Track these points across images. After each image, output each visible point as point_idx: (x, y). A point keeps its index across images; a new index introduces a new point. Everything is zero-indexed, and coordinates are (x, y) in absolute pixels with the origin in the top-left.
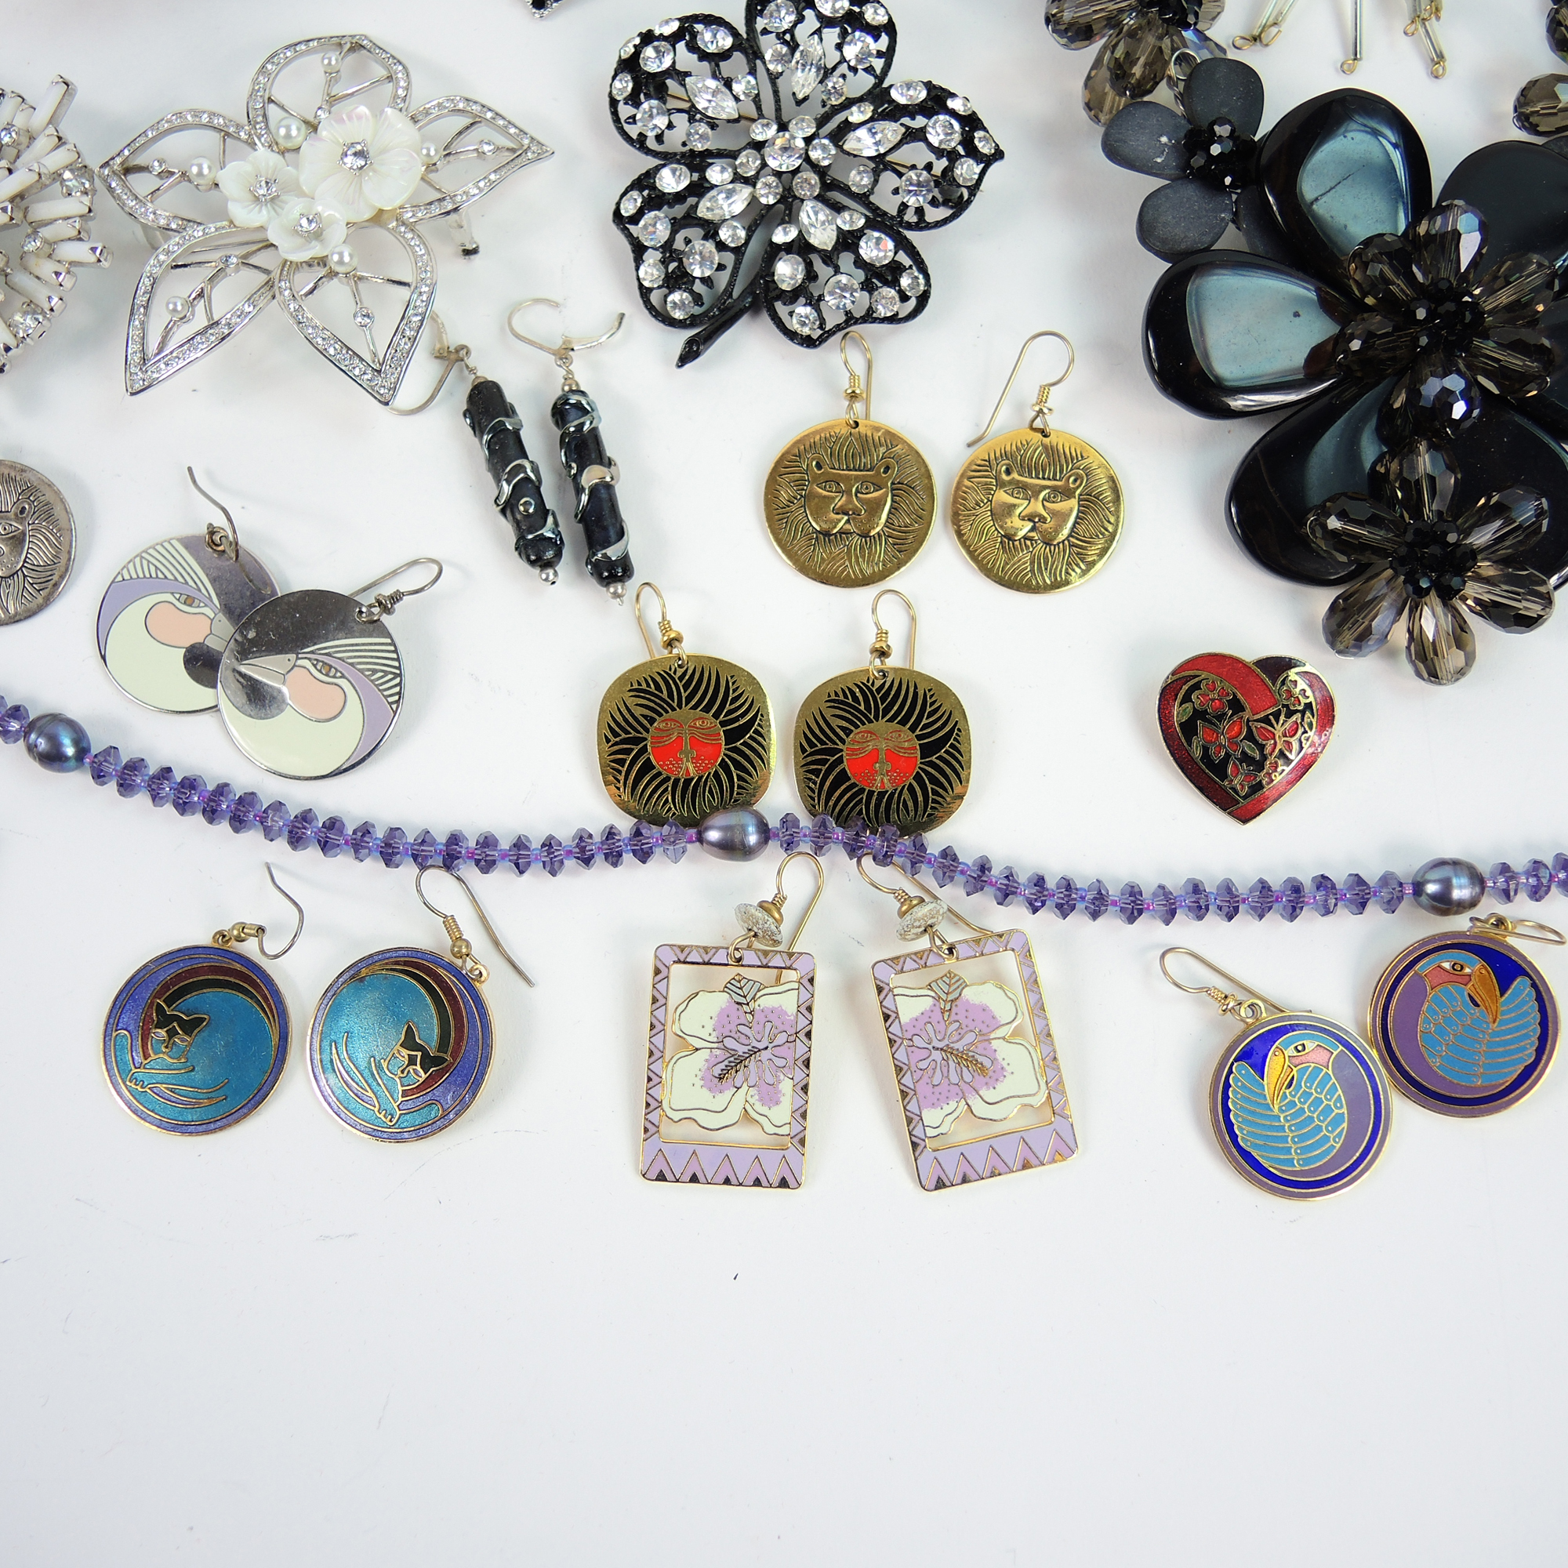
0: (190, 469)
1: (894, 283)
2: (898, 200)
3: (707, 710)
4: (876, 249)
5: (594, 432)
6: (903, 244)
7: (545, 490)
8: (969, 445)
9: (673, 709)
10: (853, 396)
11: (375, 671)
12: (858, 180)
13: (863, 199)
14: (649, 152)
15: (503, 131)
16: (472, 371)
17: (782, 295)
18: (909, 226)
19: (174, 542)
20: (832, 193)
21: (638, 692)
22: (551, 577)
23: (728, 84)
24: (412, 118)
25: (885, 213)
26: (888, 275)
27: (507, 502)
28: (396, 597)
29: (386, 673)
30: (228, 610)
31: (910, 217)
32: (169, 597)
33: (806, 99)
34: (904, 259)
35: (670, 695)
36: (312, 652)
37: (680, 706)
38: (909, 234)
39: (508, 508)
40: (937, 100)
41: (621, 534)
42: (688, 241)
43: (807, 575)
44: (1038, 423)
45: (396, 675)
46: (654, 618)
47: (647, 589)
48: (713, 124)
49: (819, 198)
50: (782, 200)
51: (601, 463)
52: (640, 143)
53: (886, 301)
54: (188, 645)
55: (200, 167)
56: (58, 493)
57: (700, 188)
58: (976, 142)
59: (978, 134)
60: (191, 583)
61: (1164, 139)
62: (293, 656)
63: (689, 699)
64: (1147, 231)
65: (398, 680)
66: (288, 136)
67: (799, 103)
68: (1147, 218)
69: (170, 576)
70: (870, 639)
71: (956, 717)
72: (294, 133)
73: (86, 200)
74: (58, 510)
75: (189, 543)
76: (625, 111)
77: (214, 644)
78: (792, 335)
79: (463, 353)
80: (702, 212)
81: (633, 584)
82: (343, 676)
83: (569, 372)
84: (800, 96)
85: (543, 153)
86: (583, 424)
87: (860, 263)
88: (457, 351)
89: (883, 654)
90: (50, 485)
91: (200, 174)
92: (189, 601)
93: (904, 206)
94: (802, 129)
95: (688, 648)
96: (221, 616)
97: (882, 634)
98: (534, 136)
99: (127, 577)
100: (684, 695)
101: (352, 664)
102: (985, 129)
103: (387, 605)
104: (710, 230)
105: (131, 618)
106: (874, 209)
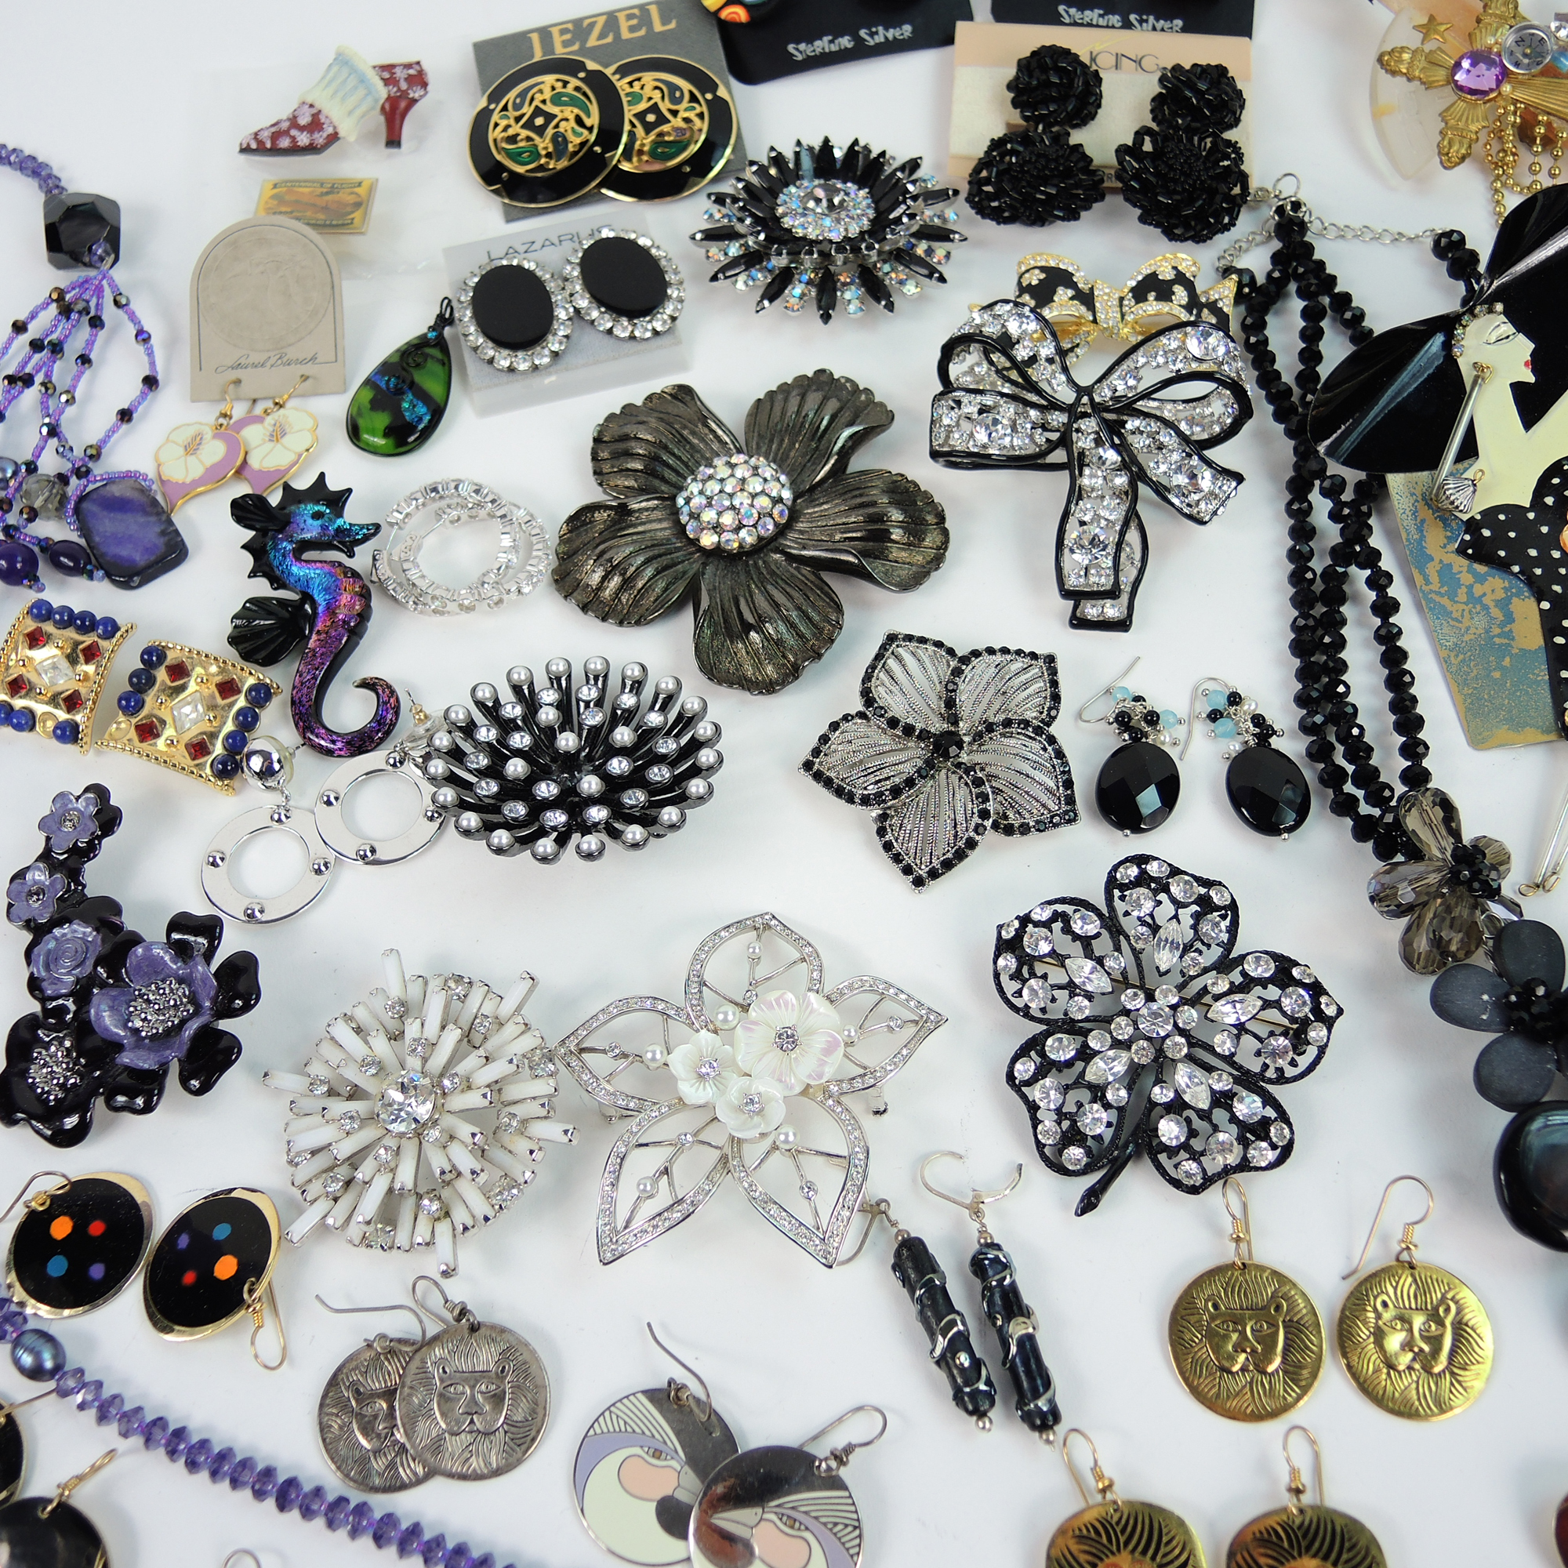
0: (649, 1325)
1: (1266, 1137)
2: (1261, 1060)
3: (1144, 1552)
4: (1248, 1106)
5: (1013, 1284)
6: (1269, 1100)
7: (974, 1341)
8: (1344, 1278)
9: (1113, 1553)
10: (1238, 1240)
11: (836, 1524)
12: (1223, 1044)
13: (1229, 1059)
14: (1033, 1019)
15: (904, 1005)
16: (894, 1224)
17: (1165, 1148)
18: (1270, 1081)
19: (639, 1396)
20: (1200, 1053)
21: (1081, 1538)
22: (988, 1425)
23: (1100, 961)
24: (828, 998)
25: (1249, 1071)
26: (1259, 1130)
27: (943, 1356)
28: (849, 1449)
29: (846, 1526)
30: (693, 1461)
31: (1271, 1074)
32: (637, 1451)
33: (1168, 972)
34: (1270, 1113)
35: (1110, 1540)
36: (778, 1506)
37: (1119, 1550)
38: (1270, 1088)
39: (944, 1361)
40: (1284, 971)
41: (1047, 1384)
42: (1080, 1105)
43: (1216, 1412)
44: (1405, 1256)
45: (855, 1528)
46: (1085, 1463)
47: (1074, 1435)
48: (1089, 996)
49: (1190, 1058)
50: (1155, 1060)
51: (1023, 1315)
52: (1026, 1012)
53: (1261, 1153)
54: (659, 1497)
55: (654, 1053)
56: (533, 1352)
57: (1086, 1054)
58: (1323, 1006)
59: (1323, 999)
60: (657, 1435)
61: (1485, 997)
62: (759, 1510)
63: (1126, 1544)
64: (1486, 1084)
65: (857, 1532)
66: (725, 1020)
67: (1162, 974)
68: (1484, 1072)
69: (637, 1430)
70: (1285, 1479)
71: (1374, 1552)
72: (730, 1017)
73: (552, 1082)
74: (533, 1369)
75: (652, 1395)
76: (1010, 987)
77: (683, 1496)
78: (1177, 1184)
79: (883, 1206)
80: (1090, 1076)
81: (1061, 1429)
82: (807, 1529)
83: (984, 1225)
84: (1163, 968)
85: (940, 1021)
86: (1004, 1278)
87: (1233, 1119)
88: (878, 1205)
89: (1298, 1492)
90: (527, 1345)
91: (654, 1059)
92: (657, 1454)
93: (1266, 1067)
94: (1167, 997)
95: (1120, 1494)
96: (687, 1468)
97: (1294, 1473)
98: (932, 1006)
99: (598, 1431)
100: (1122, 1540)
101: (816, 1518)
102: (1327, 994)
103: (841, 1457)
104: (1098, 1093)
105: (605, 1472)
106: (1239, 1068)
